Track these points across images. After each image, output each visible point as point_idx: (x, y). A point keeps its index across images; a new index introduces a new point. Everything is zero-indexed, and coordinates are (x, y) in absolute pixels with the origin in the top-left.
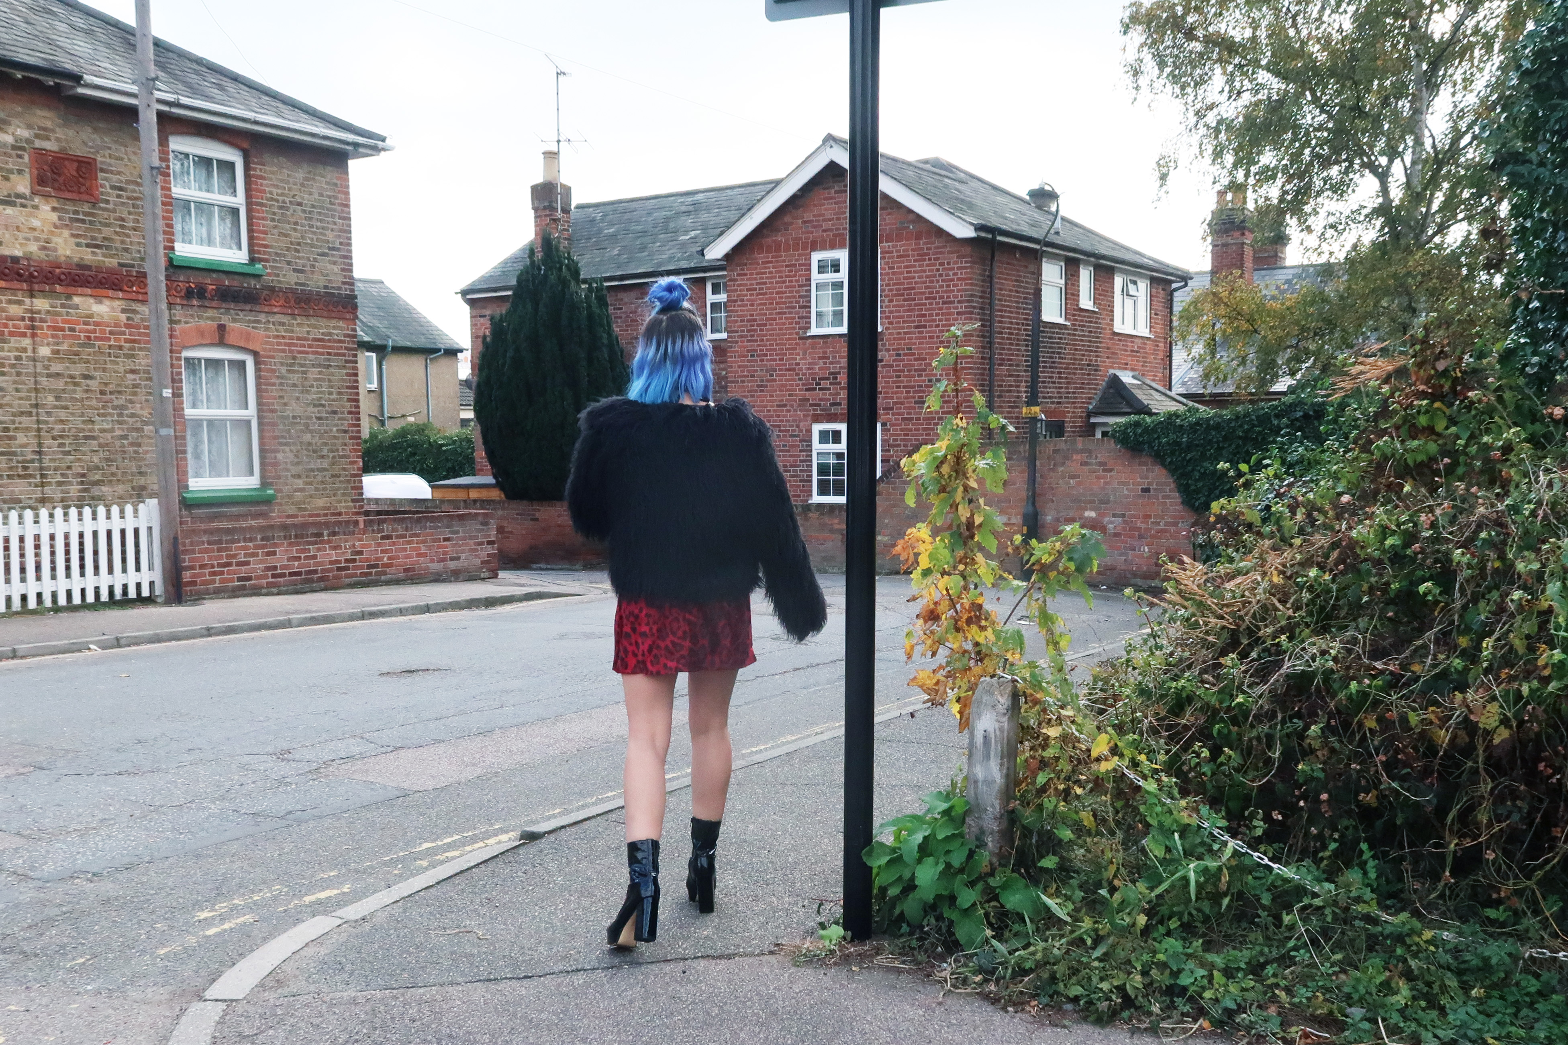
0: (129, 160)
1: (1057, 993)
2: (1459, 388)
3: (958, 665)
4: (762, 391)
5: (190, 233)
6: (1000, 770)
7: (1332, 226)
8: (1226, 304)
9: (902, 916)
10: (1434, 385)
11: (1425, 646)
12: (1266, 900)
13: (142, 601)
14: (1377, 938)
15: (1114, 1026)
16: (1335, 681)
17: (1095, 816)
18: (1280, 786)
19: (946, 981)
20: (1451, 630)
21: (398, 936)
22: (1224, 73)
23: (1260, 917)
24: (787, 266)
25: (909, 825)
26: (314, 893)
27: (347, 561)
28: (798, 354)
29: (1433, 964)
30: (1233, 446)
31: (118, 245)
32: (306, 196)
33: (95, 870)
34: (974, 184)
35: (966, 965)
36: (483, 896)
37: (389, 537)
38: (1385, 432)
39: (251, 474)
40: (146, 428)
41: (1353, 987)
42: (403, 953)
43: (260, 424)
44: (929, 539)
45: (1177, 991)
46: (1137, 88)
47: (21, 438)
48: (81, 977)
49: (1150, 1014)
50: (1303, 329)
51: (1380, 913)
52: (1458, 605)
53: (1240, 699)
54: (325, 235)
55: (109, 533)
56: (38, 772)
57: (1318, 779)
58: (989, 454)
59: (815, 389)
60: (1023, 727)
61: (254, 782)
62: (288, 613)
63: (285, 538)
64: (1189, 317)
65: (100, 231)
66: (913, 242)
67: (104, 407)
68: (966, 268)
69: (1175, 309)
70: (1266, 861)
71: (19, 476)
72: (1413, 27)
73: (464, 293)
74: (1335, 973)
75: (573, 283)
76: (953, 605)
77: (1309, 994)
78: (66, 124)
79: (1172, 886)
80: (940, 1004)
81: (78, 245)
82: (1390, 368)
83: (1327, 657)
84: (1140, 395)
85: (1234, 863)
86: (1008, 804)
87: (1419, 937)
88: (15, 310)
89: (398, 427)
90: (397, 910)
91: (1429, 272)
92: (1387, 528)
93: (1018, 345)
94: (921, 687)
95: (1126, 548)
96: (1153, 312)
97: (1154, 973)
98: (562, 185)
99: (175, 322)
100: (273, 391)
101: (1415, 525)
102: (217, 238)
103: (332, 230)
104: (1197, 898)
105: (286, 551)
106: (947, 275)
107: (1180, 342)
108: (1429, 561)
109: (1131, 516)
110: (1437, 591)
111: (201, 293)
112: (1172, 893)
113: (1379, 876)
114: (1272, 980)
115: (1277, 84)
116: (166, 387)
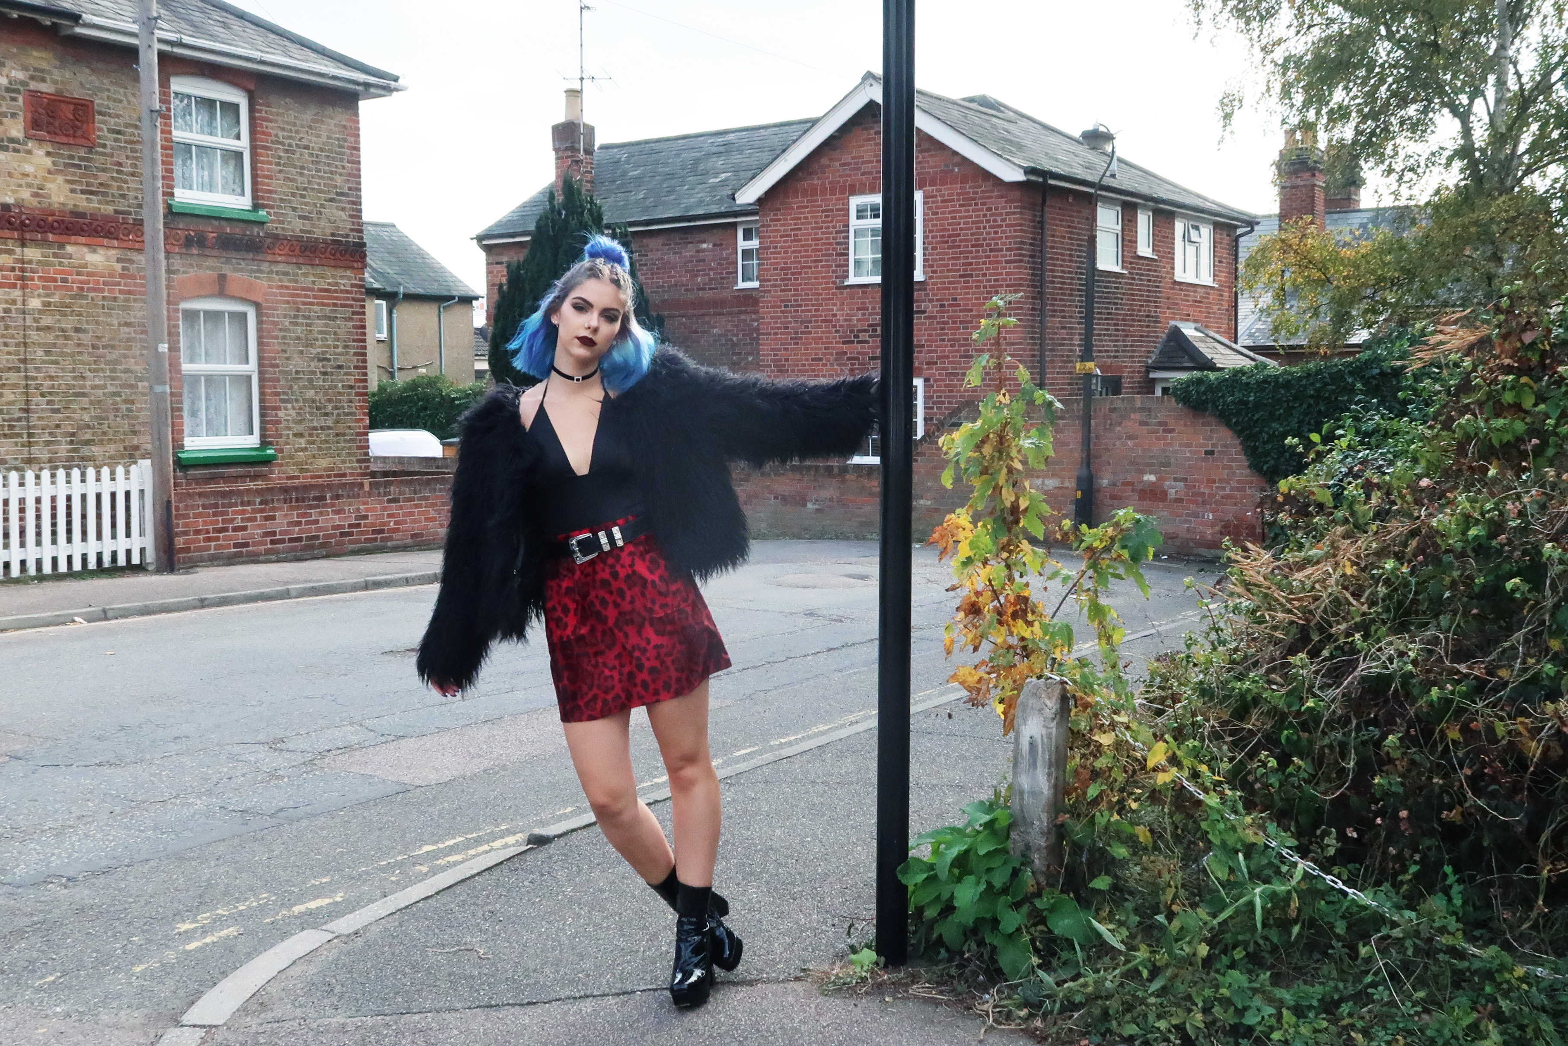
0: (129, 102)
1: (1109, 1031)
2: (1547, 362)
3: (1002, 661)
4: (797, 344)
5: (191, 177)
6: (1049, 781)
7: (1412, 170)
8: (1296, 252)
9: (940, 942)
10: (1520, 358)
11: (1514, 648)
12: (1340, 928)
13: (131, 569)
14: (1464, 974)
16: (1414, 685)
17: (1152, 831)
18: (1354, 800)
19: (988, 1015)
20: (1542, 632)
21: (393, 954)
22: (1293, 7)
23: (1333, 948)
24: (823, 211)
25: (949, 837)
26: (304, 903)
27: (350, 526)
28: (835, 305)
29: (1526, 1005)
30: (1305, 406)
31: (115, 191)
32: (314, 139)
33: (71, 873)
34: (1024, 123)
35: (1009, 997)
36: (487, 908)
37: (395, 500)
38: (1466, 409)
39: (251, 432)
40: (140, 384)
41: (1437, 1031)
42: (398, 972)
43: (261, 380)
44: (970, 526)
45: (1242, 1030)
46: (1199, 23)
47: (8, 395)
48: (50, 996)
50: (1381, 279)
51: (1466, 946)
52: (1549, 603)
53: (1310, 703)
54: (332, 179)
55: (99, 497)
56: (13, 762)
57: (1395, 794)
58: (1033, 432)
59: (853, 342)
60: (1072, 732)
61: (244, 775)
62: (287, 583)
63: (285, 501)
64: (1256, 265)
65: (95, 177)
66: (959, 186)
67: (95, 362)
68: (1014, 213)
69: (1240, 255)
70: (1340, 885)
71: (5, 435)
73: (480, 239)
74: (1417, 1013)
76: (996, 595)
77: (1389, 1038)
78: (62, 66)
79: (1237, 912)
80: (981, 1041)
81: (73, 191)
82: (1472, 338)
83: (1405, 659)
84: (1203, 348)
85: (1304, 886)
86: (1056, 817)
87: (1511, 973)
88: (5, 260)
89: (409, 379)
90: (392, 923)
91: (1514, 218)
92: (1470, 516)
93: (1071, 295)
94: (961, 683)
95: (1188, 515)
96: (1217, 261)
97: (1217, 1010)
98: (584, 125)
99: (174, 272)
100: (275, 344)
101: (1501, 514)
102: (219, 180)
103: (341, 175)
104: (1264, 925)
105: (286, 515)
106: (995, 221)
107: (1246, 292)
108: (1517, 553)
109: (1195, 480)
110: (1526, 588)
111: (200, 241)
112: (1236, 920)
113: (1465, 903)
114: (1347, 1021)
115: (1348, 18)
116: (162, 341)
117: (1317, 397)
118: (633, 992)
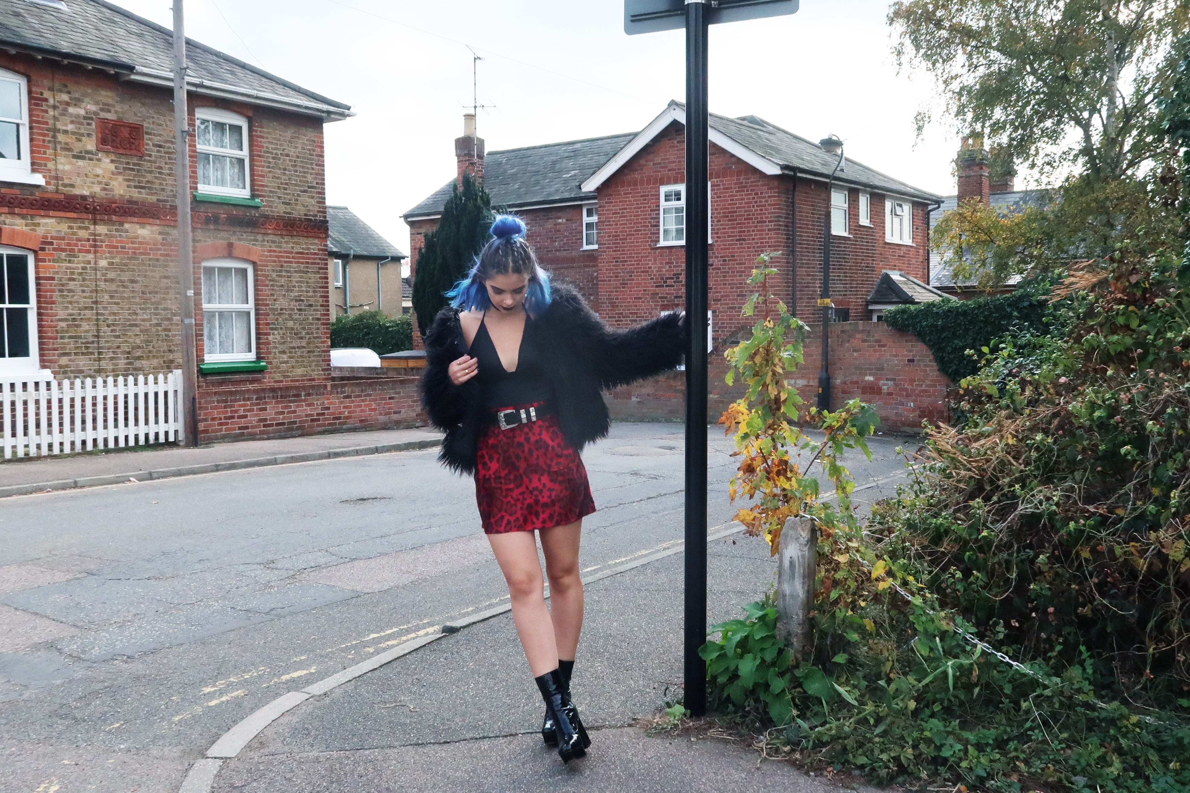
0: (167, 125)
1: (848, 761)
2: (1147, 295)
3: (770, 505)
4: (624, 288)
5: (209, 176)
6: (803, 587)
7: (1048, 164)
8: (969, 222)
9: (728, 699)
10: (1128, 293)
11: (1127, 494)
12: (1008, 689)
13: (169, 444)
14: (1095, 721)
15: (892, 789)
16: (1057, 520)
17: (875, 622)
18: (1016, 600)
19: (762, 750)
20: (1147, 483)
21: (351, 708)
22: (964, 52)
23: (1003, 703)
24: (642, 196)
25: (734, 627)
26: (289, 673)
27: (318, 414)
28: (650, 260)
29: (1139, 743)
30: (977, 328)
31: (157, 186)
32: (293, 150)
33: (129, 653)
34: (780, 135)
35: (777, 738)
36: (415, 677)
37: (348, 397)
38: (1091, 329)
39: (250, 351)
40: (174, 318)
41: (1077, 760)
42: (354, 722)
43: (257, 314)
44: (746, 412)
45: (940, 760)
46: (900, 64)
47: (85, 326)
48: (116, 738)
49: (919, 779)
50: (1028, 240)
51: (1096, 701)
52: (1151, 463)
53: (985, 533)
54: (306, 177)
55: (146, 395)
56: (90, 577)
57: (1045, 596)
58: (790, 347)
59: (663, 286)
60: (819, 554)
61: (247, 585)
62: (274, 453)
63: (273, 398)
64: (941, 231)
65: (144, 176)
66: (735, 178)
67: (144, 303)
68: (775, 196)
69: (931, 224)
70: (1007, 659)
71: (83, 354)
72: (1106, 17)
73: (406, 217)
74: (1062, 749)
76: (765, 459)
77: (1043, 766)
78: (122, 101)
79: (935, 679)
80: (758, 769)
81: (128, 186)
82: (1095, 280)
83: (1051, 502)
84: (905, 288)
85: (982, 660)
86: (809, 613)
87: (1128, 720)
88: (83, 234)
89: (357, 314)
90: (351, 687)
91: (1122, 197)
92: (1095, 403)
93: (813, 253)
94: (741, 521)
95: (896, 404)
96: (915, 227)
97: (922, 746)
98: (477, 138)
99: (198, 241)
100: (266, 290)
101: (1117, 401)
102: (228, 178)
103: (311, 174)
104: (955, 687)
105: (274, 407)
106: (760, 202)
107: (935, 250)
108: (1128, 429)
109: (901, 380)
110: (1135, 452)
111: (216, 220)
112: (935, 684)
113: (1095, 672)
114: (1013, 754)
115: (1004, 60)
116: (189, 289)
117: (986, 322)
118: (516, 734)
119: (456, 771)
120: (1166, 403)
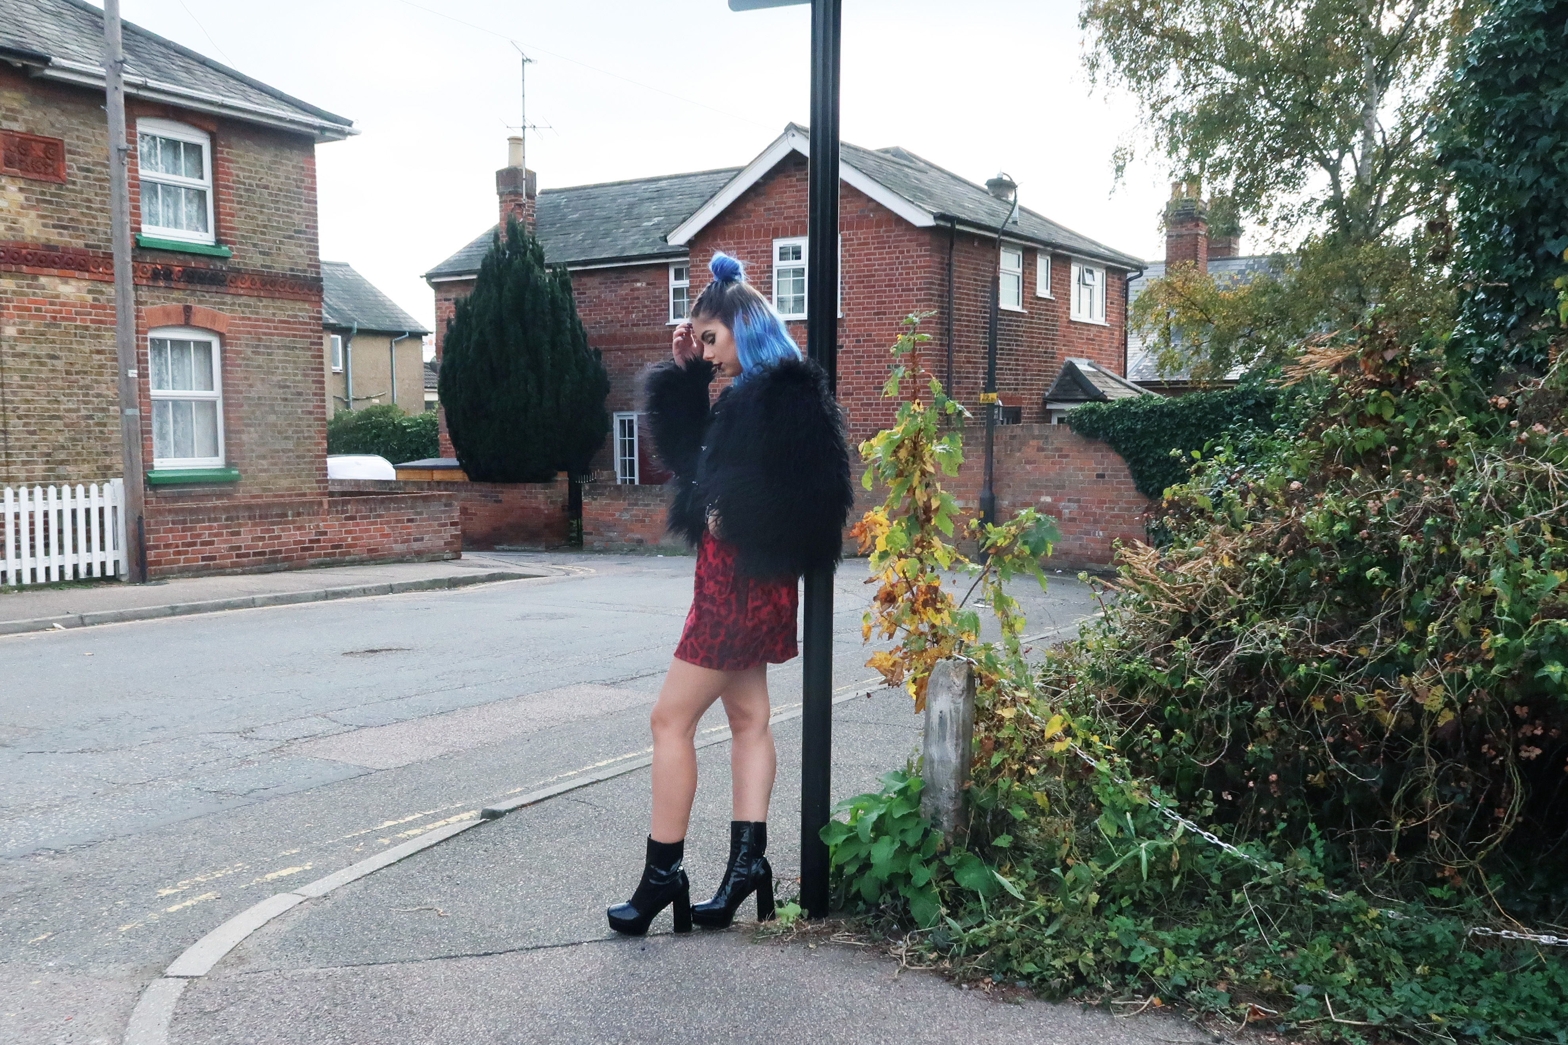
0: (97, 141)
1: (1010, 970)
2: (1406, 378)
3: (914, 647)
5: (157, 214)
6: (956, 751)
7: (1284, 218)
8: (1180, 294)
9: (858, 895)
10: (1382, 374)
11: (1372, 630)
12: (1216, 879)
13: (106, 580)
14: (1324, 916)
15: (1067, 1003)
16: (1284, 664)
17: (1048, 796)
18: (1230, 767)
19: (901, 958)
20: (1398, 615)
21: (359, 914)
22: (1180, 68)
23: (1209, 895)
24: (748, 253)
25: (866, 803)
26: (276, 871)
27: (311, 541)
29: (1379, 942)
30: (1186, 434)
31: (85, 226)
32: (273, 180)
33: (58, 847)
34: (934, 173)
35: (920, 943)
36: (444, 874)
37: (352, 518)
38: (1334, 420)
39: (216, 454)
40: (111, 408)
41: (1301, 964)
42: (365, 930)
43: (226, 405)
44: (886, 523)
45: (1128, 968)
46: (1093, 81)
48: (43, 953)
49: (1101, 990)
50: (1256, 319)
51: (1327, 892)
52: (1404, 589)
53: (1191, 682)
54: (291, 218)
55: (74, 512)
57: (1266, 761)
58: (945, 439)
60: (978, 709)
61: (217, 761)
62: (253, 593)
63: (250, 518)
64: (1144, 306)
65: (67, 212)
66: (874, 230)
67: (69, 387)
68: (925, 256)
69: (1130, 298)
70: (1216, 840)
72: (1365, 24)
73: (429, 277)
74: (1283, 951)
75: (537, 269)
76: (910, 588)
77: (1258, 972)
78: (32, 107)
79: (1124, 865)
80: (895, 981)
81: (45, 225)
82: (1339, 357)
83: (1276, 640)
84: (1095, 382)
85: (1184, 842)
86: (963, 783)
87: (1366, 915)
89: (363, 409)
90: (359, 886)
91: (1380, 263)
92: (1335, 513)
93: (976, 332)
94: (878, 668)
95: (1081, 533)
96: (1109, 302)
97: (1106, 950)
98: (527, 171)
99: (141, 303)
100: (238, 372)
101: (1363, 511)
102: (184, 220)
103: (298, 213)
104: (1149, 877)
105: (251, 531)
106: (907, 263)
107: (1135, 331)
108: (1376, 547)
109: (1086, 501)
110: (1384, 576)
111: (167, 275)
112: (1124, 873)
113: (1325, 857)
114: (1221, 958)
115: (1230, 78)
116: (132, 368)
118: (580, 943)
119: (501, 989)
120: (1426, 513)
